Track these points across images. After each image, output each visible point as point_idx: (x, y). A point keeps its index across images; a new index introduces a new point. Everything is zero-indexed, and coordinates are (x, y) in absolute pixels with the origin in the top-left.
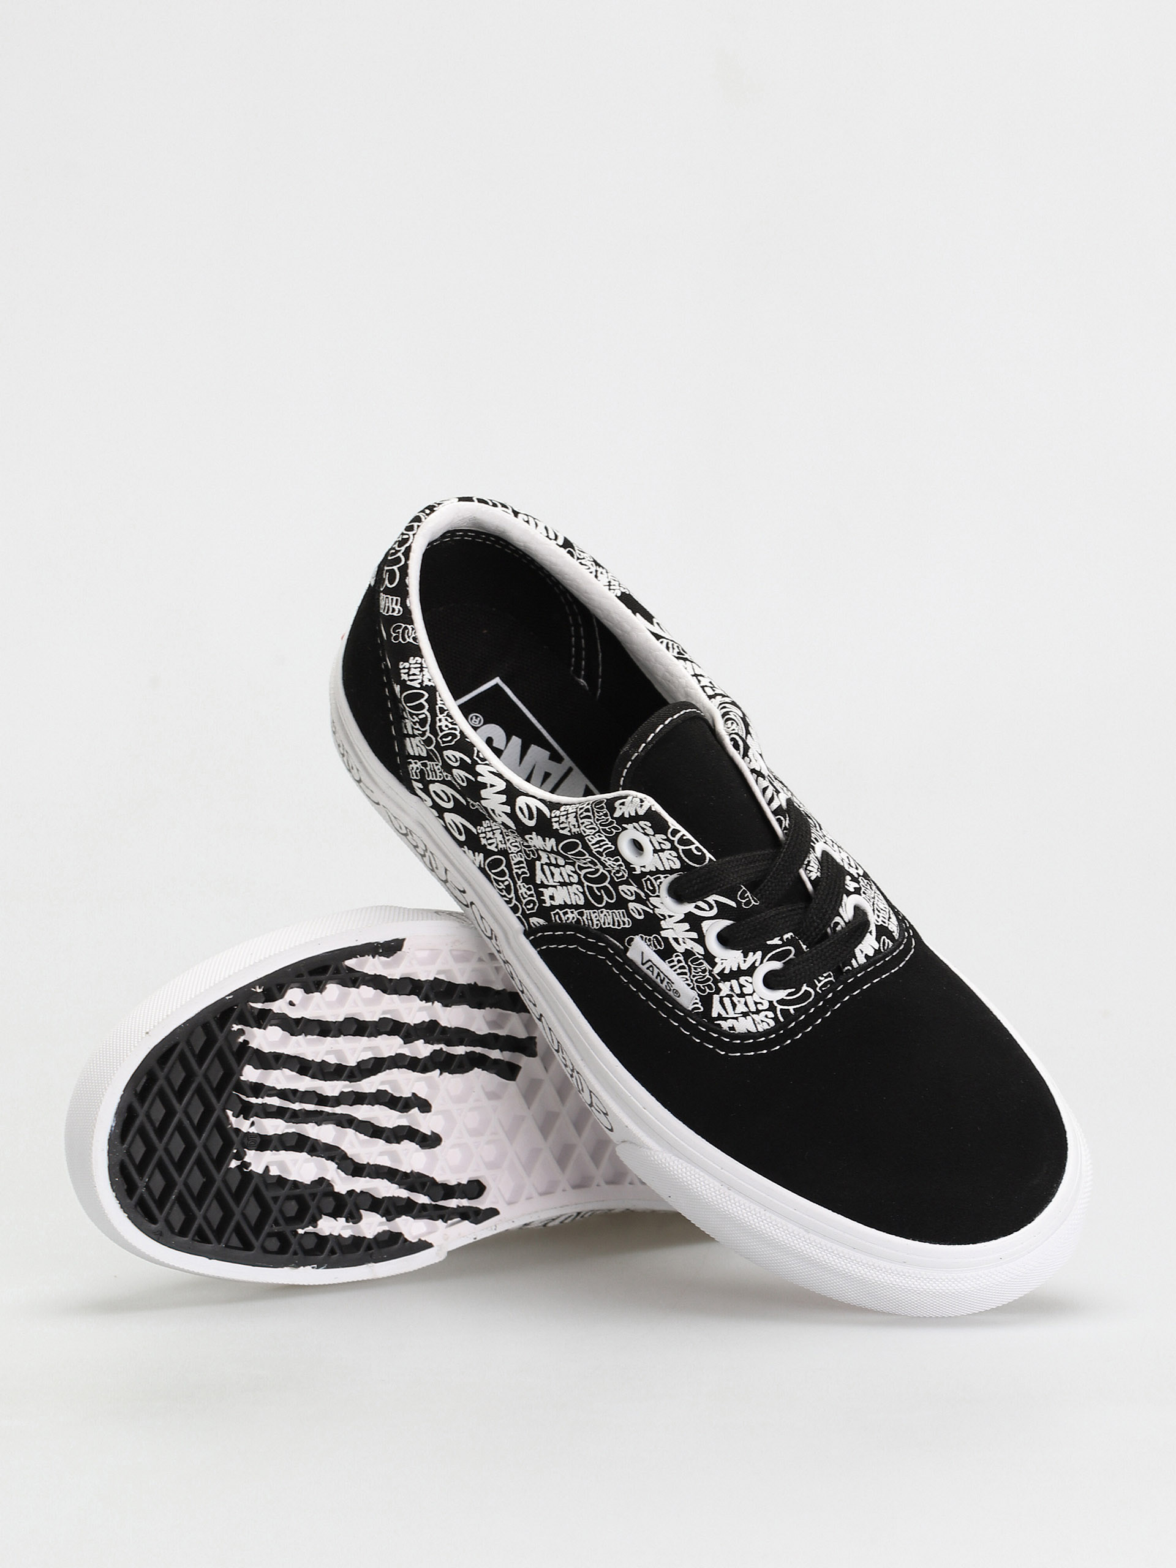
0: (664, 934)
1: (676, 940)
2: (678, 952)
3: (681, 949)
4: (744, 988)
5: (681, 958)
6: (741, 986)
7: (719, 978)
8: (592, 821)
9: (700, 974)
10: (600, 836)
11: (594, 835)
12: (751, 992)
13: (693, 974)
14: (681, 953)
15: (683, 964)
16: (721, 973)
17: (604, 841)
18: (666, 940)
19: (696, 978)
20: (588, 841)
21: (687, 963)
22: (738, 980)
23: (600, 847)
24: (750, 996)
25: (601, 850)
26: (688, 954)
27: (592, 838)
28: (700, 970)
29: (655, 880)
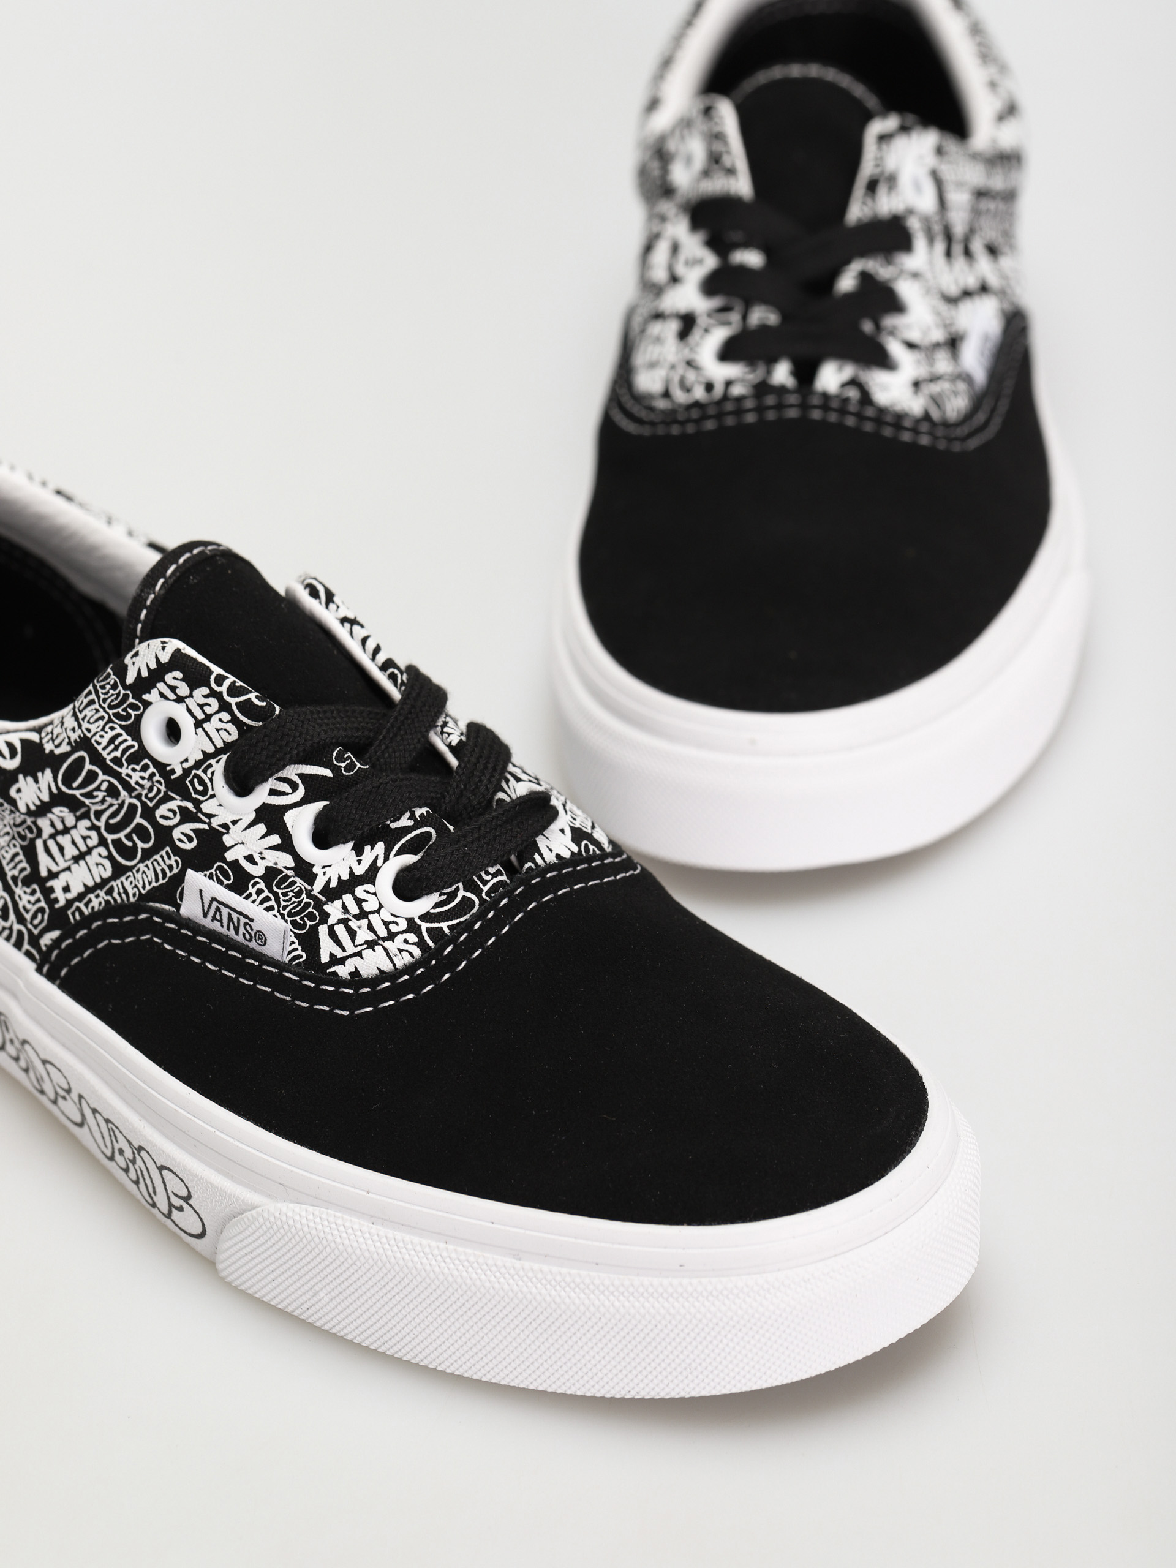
0: (230, 856)
1: (250, 859)
2: (256, 877)
3: (257, 871)
4: (364, 904)
5: (262, 885)
6: (359, 902)
7: (324, 899)
8: (97, 706)
9: (294, 899)
10: (112, 729)
11: (103, 730)
12: (376, 908)
13: (283, 904)
14: (259, 877)
15: (266, 893)
16: (326, 890)
17: (120, 735)
18: (235, 865)
19: (288, 910)
20: (96, 745)
21: (271, 890)
22: (353, 894)
23: (116, 748)
24: (376, 915)
25: (118, 754)
26: (271, 874)
27: (102, 736)
28: (291, 894)
29: (205, 771)
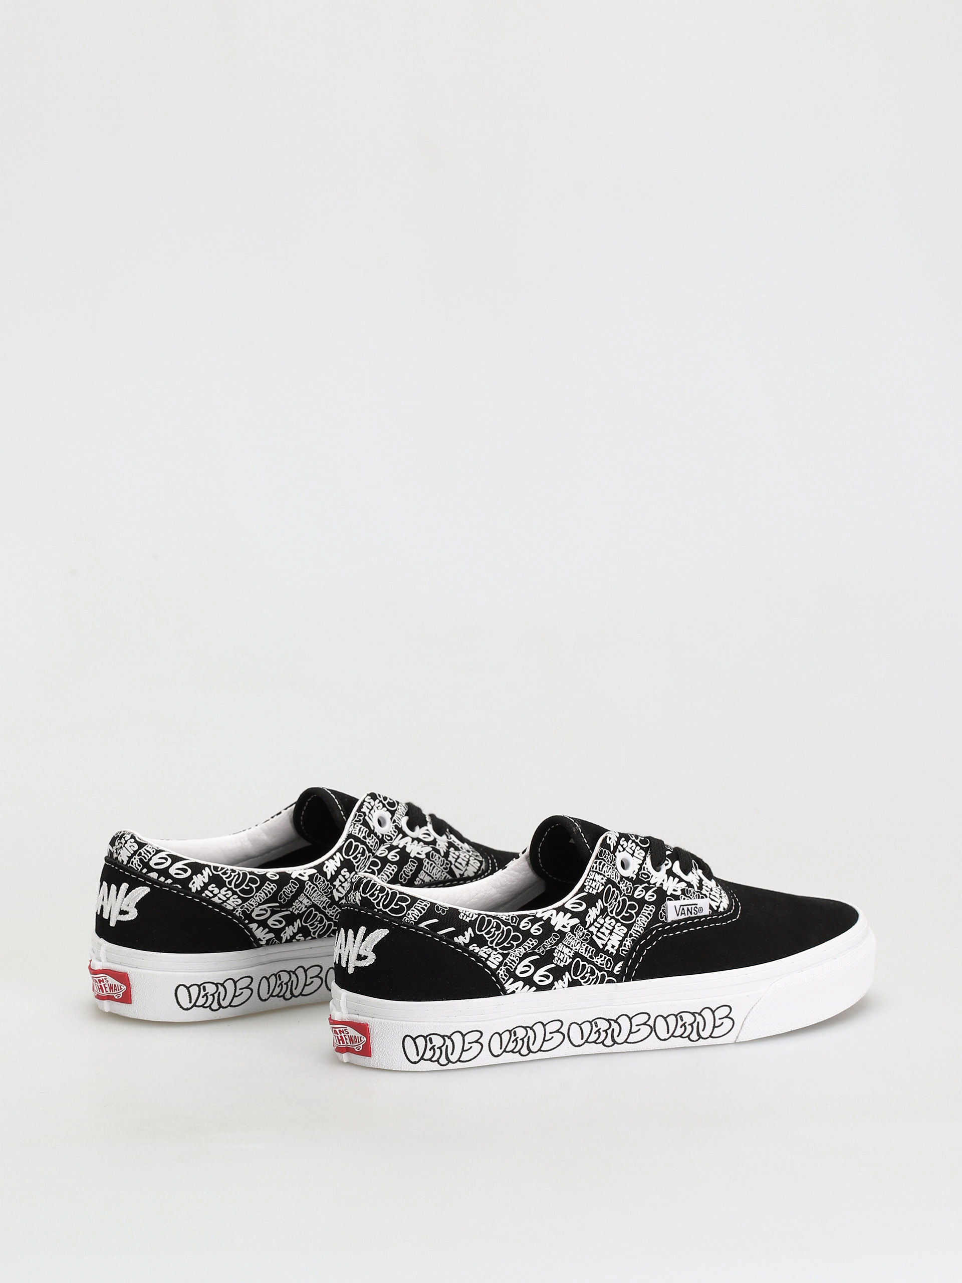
29: (644, 870)
